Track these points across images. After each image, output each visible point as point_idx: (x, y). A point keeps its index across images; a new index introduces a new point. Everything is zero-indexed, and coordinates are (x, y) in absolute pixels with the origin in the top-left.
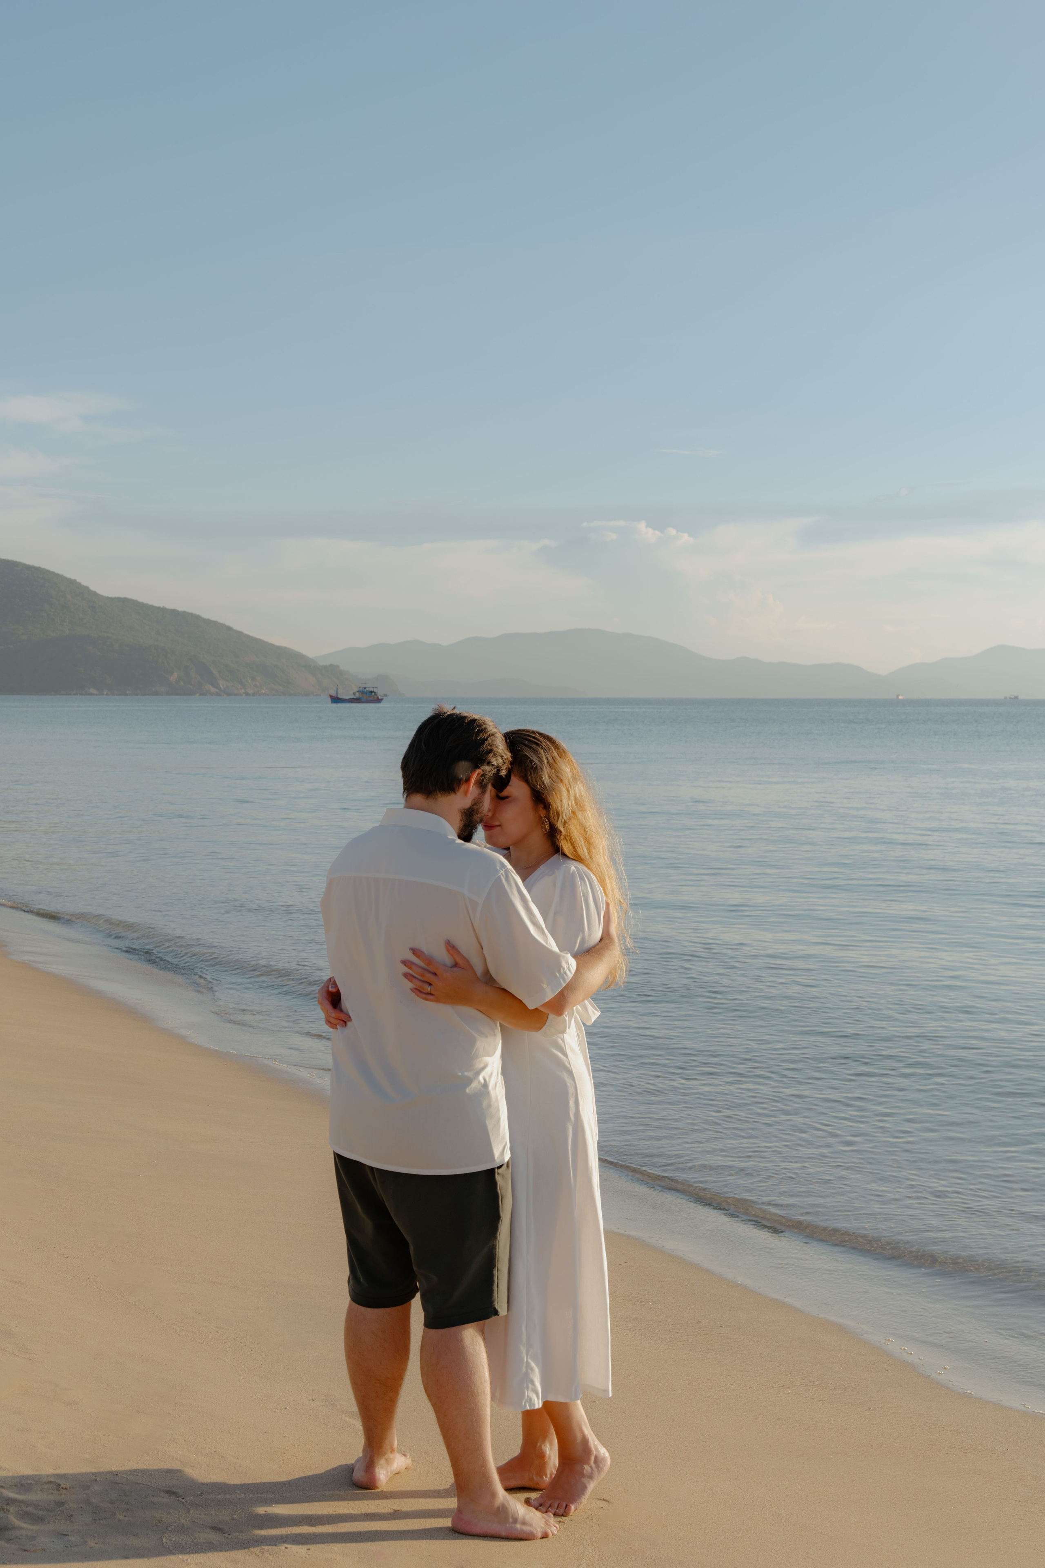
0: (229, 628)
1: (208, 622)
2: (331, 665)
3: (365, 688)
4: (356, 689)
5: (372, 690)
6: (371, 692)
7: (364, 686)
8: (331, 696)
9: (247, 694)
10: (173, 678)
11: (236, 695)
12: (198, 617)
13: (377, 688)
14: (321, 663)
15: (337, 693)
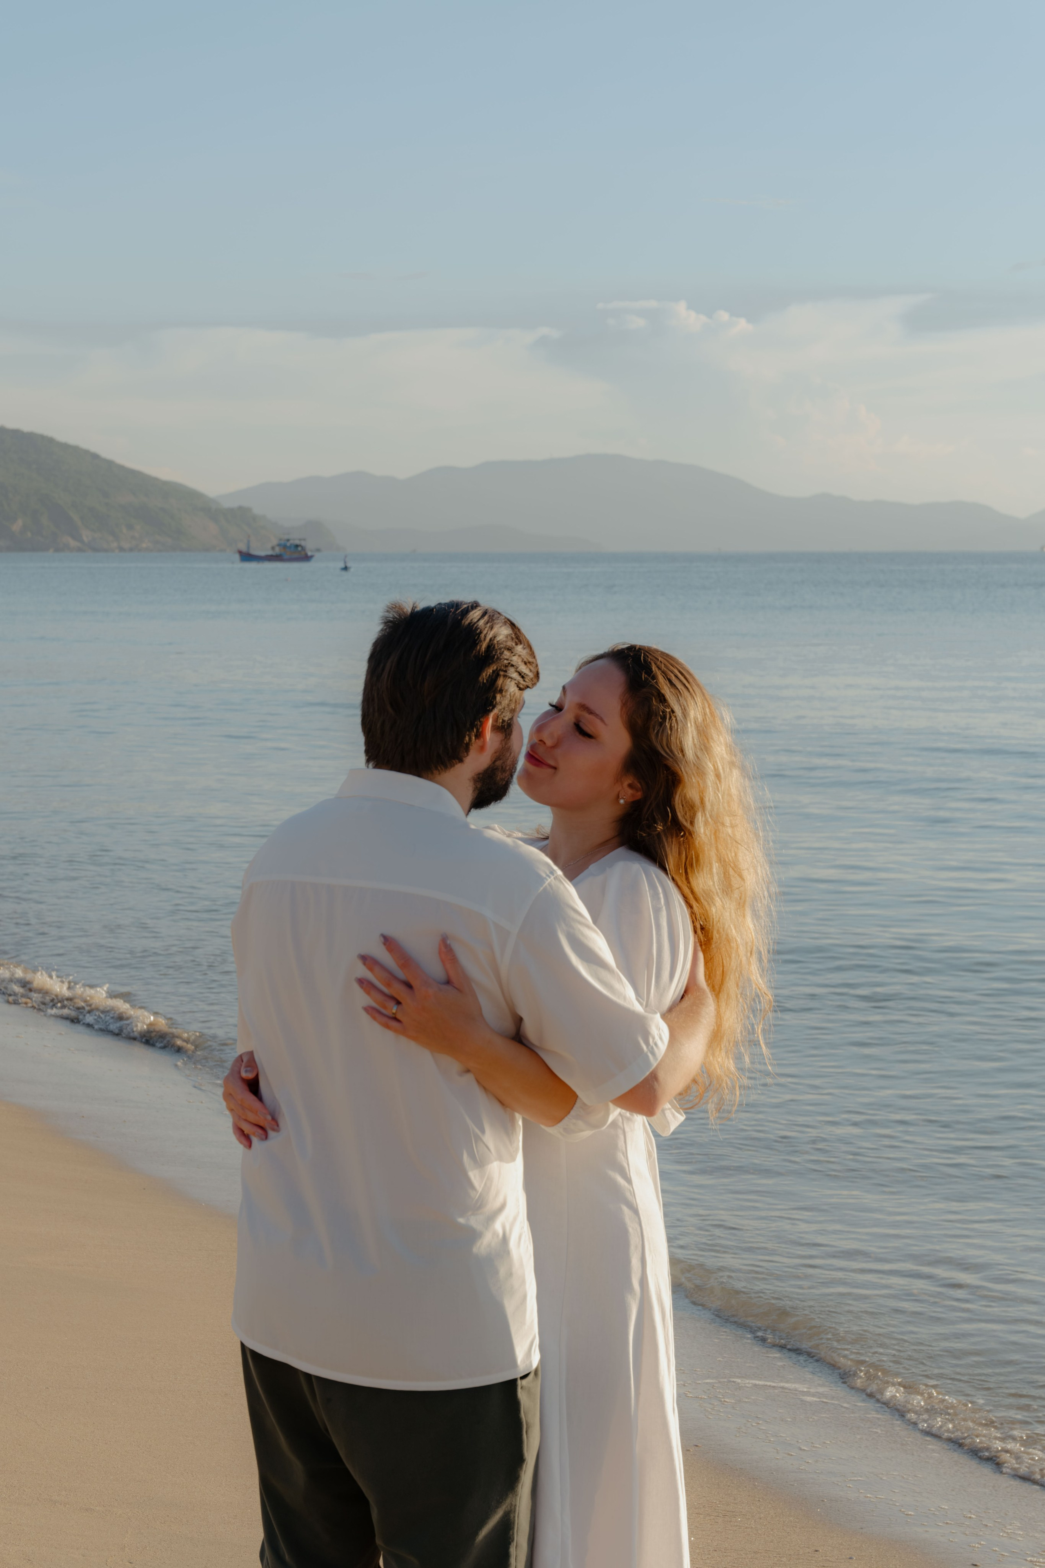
0: (95, 456)
1: (65, 447)
2: (240, 508)
3: (288, 540)
4: (275, 542)
5: (297, 542)
6: (297, 546)
7: (286, 537)
8: (240, 552)
9: (121, 549)
10: (17, 526)
11: (106, 551)
12: (51, 440)
13: (304, 540)
14: (227, 504)
15: (248, 547)
